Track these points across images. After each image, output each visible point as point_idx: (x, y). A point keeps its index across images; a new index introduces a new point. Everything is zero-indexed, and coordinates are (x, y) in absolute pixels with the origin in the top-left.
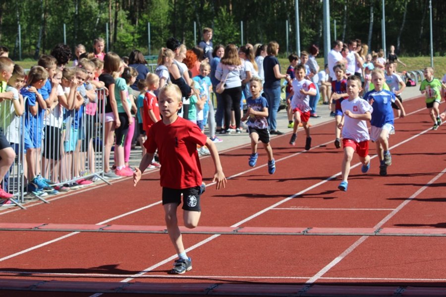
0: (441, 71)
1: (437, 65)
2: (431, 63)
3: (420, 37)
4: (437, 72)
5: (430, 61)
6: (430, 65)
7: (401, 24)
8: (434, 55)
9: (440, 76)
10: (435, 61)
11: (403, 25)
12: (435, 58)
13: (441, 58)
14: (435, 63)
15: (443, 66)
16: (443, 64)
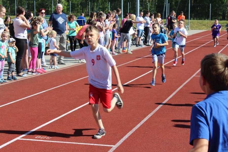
0: (193, 26)
1: (192, 24)
2: (189, 22)
3: (185, 11)
4: (191, 27)
5: (188, 21)
6: (188, 23)
7: (177, 6)
8: (190, 19)
9: (192, 28)
10: (191, 22)
11: (178, 6)
12: (190, 20)
13: (193, 20)
14: (190, 22)
15: (194, 24)
16: (194, 23)
